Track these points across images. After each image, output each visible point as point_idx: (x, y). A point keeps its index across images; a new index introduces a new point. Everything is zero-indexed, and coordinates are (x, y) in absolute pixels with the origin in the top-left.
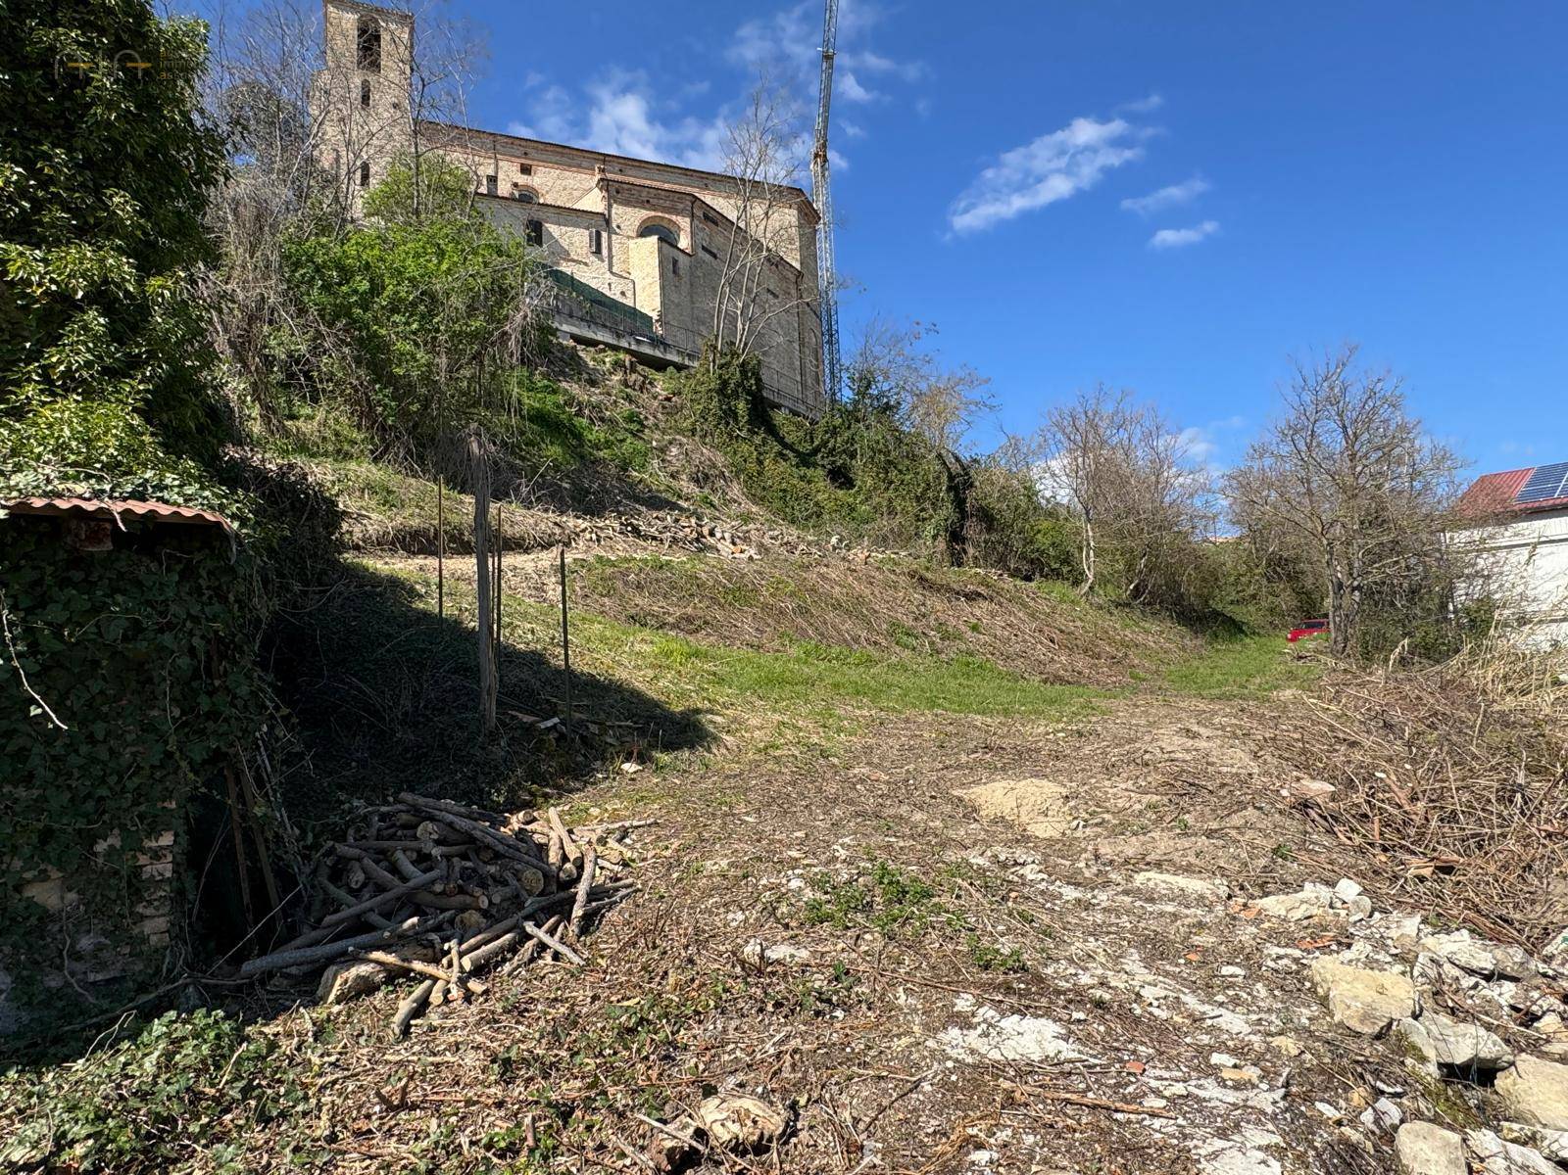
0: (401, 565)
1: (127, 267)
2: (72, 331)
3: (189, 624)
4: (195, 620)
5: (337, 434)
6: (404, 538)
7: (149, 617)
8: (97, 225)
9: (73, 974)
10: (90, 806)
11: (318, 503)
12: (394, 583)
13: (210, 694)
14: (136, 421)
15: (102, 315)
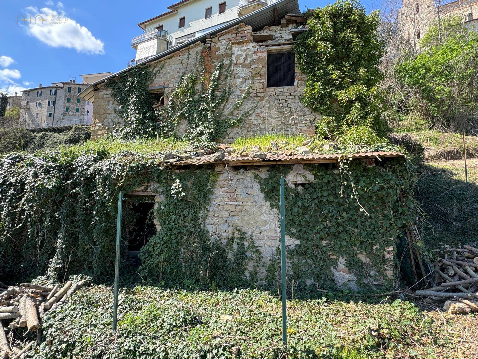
0: (445, 164)
1: (364, 88)
2: (353, 109)
3: (396, 187)
4: (397, 185)
5: (416, 123)
6: (444, 154)
7: (385, 184)
8: (356, 79)
9: (369, 280)
10: (372, 236)
11: (415, 146)
12: (444, 171)
13: (402, 207)
14: (370, 129)
15: (359, 103)
